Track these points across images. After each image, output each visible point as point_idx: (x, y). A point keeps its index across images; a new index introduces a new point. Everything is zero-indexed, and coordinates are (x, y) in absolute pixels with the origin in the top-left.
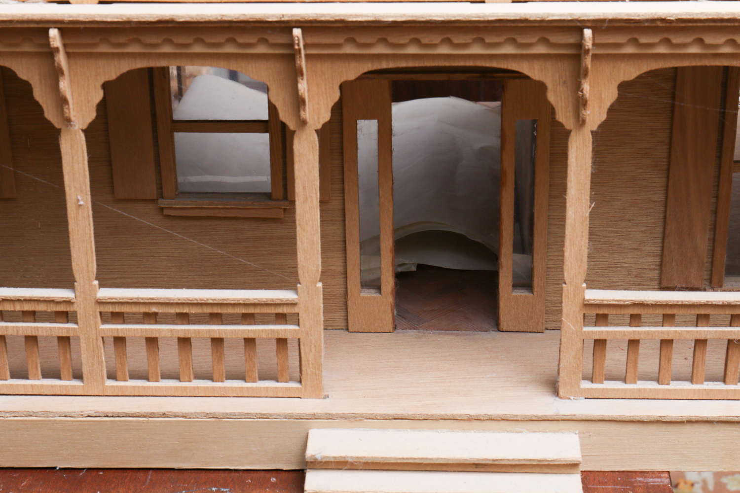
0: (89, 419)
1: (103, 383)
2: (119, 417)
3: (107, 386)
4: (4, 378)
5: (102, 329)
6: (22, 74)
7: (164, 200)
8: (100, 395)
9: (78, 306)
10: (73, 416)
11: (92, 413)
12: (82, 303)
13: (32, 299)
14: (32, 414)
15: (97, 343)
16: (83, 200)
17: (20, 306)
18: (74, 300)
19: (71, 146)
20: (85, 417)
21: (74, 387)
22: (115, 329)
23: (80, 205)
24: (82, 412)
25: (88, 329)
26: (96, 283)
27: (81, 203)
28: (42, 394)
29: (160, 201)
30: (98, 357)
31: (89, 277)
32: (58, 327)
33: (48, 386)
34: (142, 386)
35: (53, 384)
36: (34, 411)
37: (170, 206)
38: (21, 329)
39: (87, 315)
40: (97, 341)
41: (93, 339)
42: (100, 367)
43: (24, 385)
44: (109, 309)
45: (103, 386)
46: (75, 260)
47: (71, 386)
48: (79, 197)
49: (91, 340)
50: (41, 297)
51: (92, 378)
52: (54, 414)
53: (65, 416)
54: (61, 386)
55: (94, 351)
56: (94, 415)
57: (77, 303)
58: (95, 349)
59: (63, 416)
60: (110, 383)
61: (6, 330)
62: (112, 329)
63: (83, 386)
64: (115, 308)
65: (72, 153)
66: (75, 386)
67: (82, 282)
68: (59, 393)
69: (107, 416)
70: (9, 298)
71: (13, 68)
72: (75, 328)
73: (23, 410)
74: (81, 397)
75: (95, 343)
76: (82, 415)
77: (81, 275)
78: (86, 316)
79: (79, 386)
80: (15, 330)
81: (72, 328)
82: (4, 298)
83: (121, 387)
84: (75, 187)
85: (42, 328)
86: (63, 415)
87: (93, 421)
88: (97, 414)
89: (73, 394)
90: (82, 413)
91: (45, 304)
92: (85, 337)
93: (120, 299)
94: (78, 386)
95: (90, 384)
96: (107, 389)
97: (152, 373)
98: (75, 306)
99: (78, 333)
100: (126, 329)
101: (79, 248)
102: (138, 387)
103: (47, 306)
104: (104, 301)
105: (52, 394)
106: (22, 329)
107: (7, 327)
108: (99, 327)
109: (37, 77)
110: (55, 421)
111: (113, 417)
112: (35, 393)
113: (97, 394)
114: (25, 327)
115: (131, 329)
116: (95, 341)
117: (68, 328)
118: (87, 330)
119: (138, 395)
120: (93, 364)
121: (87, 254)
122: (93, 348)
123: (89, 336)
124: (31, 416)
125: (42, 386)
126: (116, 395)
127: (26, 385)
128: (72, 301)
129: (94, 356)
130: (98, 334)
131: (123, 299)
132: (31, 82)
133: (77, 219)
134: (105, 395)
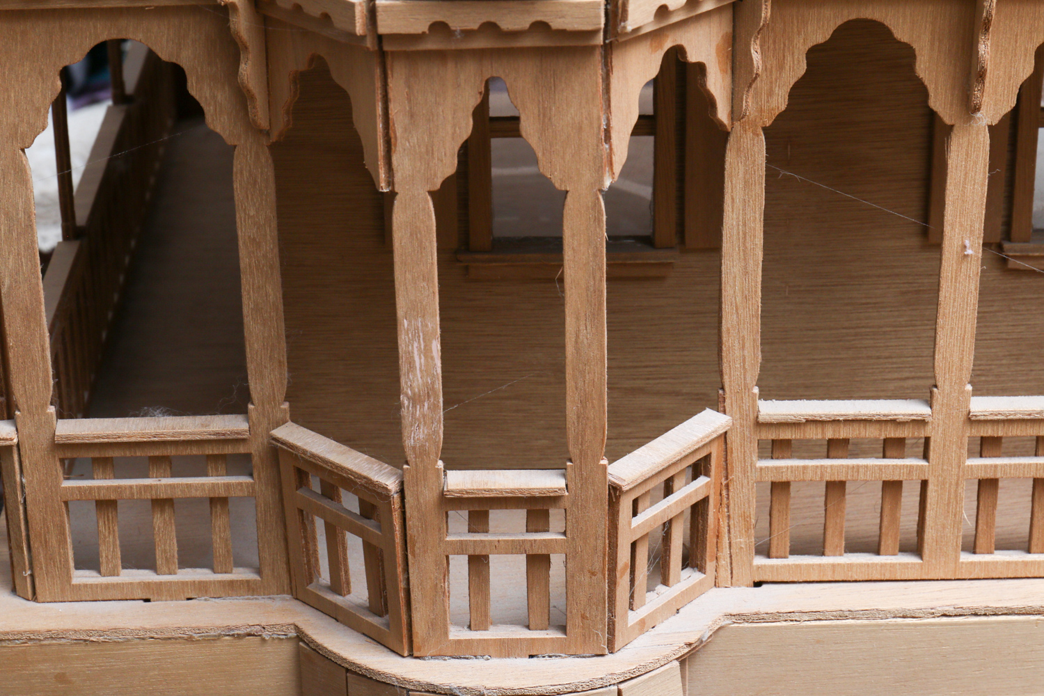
0: (945, 620)
1: (957, 558)
2: (995, 615)
3: (962, 563)
4: (783, 555)
5: (968, 466)
6: (902, 33)
7: (1013, 244)
8: (949, 578)
9: (933, 428)
10: (917, 616)
11: (950, 610)
12: (941, 422)
13: (859, 418)
14: (847, 613)
15: (956, 491)
16: (972, 246)
17: (834, 431)
18: (929, 419)
19: (967, 154)
20: (938, 617)
21: (905, 566)
22: (991, 466)
23: (967, 256)
24: (932, 609)
25: (945, 467)
26: (969, 388)
27: (969, 252)
28: (849, 579)
29: (1006, 245)
30: (955, 515)
31: (961, 379)
32: (893, 466)
33: (861, 566)
34: (1023, 561)
35: (870, 562)
36: (852, 609)
37: (1024, 254)
38: (829, 470)
39: (947, 443)
40: (957, 488)
41: (951, 484)
42: (956, 530)
43: (820, 565)
44: (987, 432)
45: (956, 563)
46: (941, 351)
47: (900, 564)
48: (967, 243)
49: (947, 486)
50: (874, 415)
51: (938, 550)
52: (884, 614)
53: (904, 617)
54: (883, 565)
55: (948, 504)
56: (954, 613)
57: (932, 423)
58: (952, 501)
59: (900, 617)
60: (966, 558)
61: (803, 473)
62: (986, 466)
63: (921, 565)
64: (998, 429)
65: (966, 167)
66: (908, 564)
67: (947, 388)
68: (879, 577)
69: (976, 615)
70: (818, 419)
71: (887, 23)
72: (922, 465)
73: (831, 609)
74: (914, 583)
75: (952, 491)
76: (933, 613)
77: (947, 376)
78: (944, 445)
79: (914, 564)
80: (819, 473)
81: (917, 466)
82: (810, 418)
83: (987, 563)
84: (961, 225)
85: (866, 467)
86: (901, 615)
87: (951, 624)
88: (960, 611)
89: (902, 578)
90: (933, 611)
91: (878, 426)
92: (938, 481)
93: (1010, 415)
94: (912, 564)
95: (933, 561)
96: (962, 567)
97: (1038, 539)
98: (929, 427)
99: (926, 475)
100: (1010, 465)
101: (952, 329)
102: (1016, 563)
103: (880, 430)
104: (982, 418)
105: (866, 579)
106: (832, 470)
107: (805, 468)
108: (964, 463)
109: (926, 38)
110: (887, 625)
111: (985, 615)
112: (837, 579)
113: (943, 577)
114: (836, 466)
115: (1020, 465)
116: (953, 487)
117: (911, 466)
118: (942, 469)
119: (1012, 576)
120: (944, 527)
121: (964, 339)
122: (949, 499)
123: (945, 479)
124: (846, 618)
125: (850, 566)
126: (975, 577)
127: (824, 565)
128: (927, 420)
129: (948, 512)
130: (961, 474)
131: (1015, 414)
132: (915, 46)
133: (956, 279)
134: (957, 578)
